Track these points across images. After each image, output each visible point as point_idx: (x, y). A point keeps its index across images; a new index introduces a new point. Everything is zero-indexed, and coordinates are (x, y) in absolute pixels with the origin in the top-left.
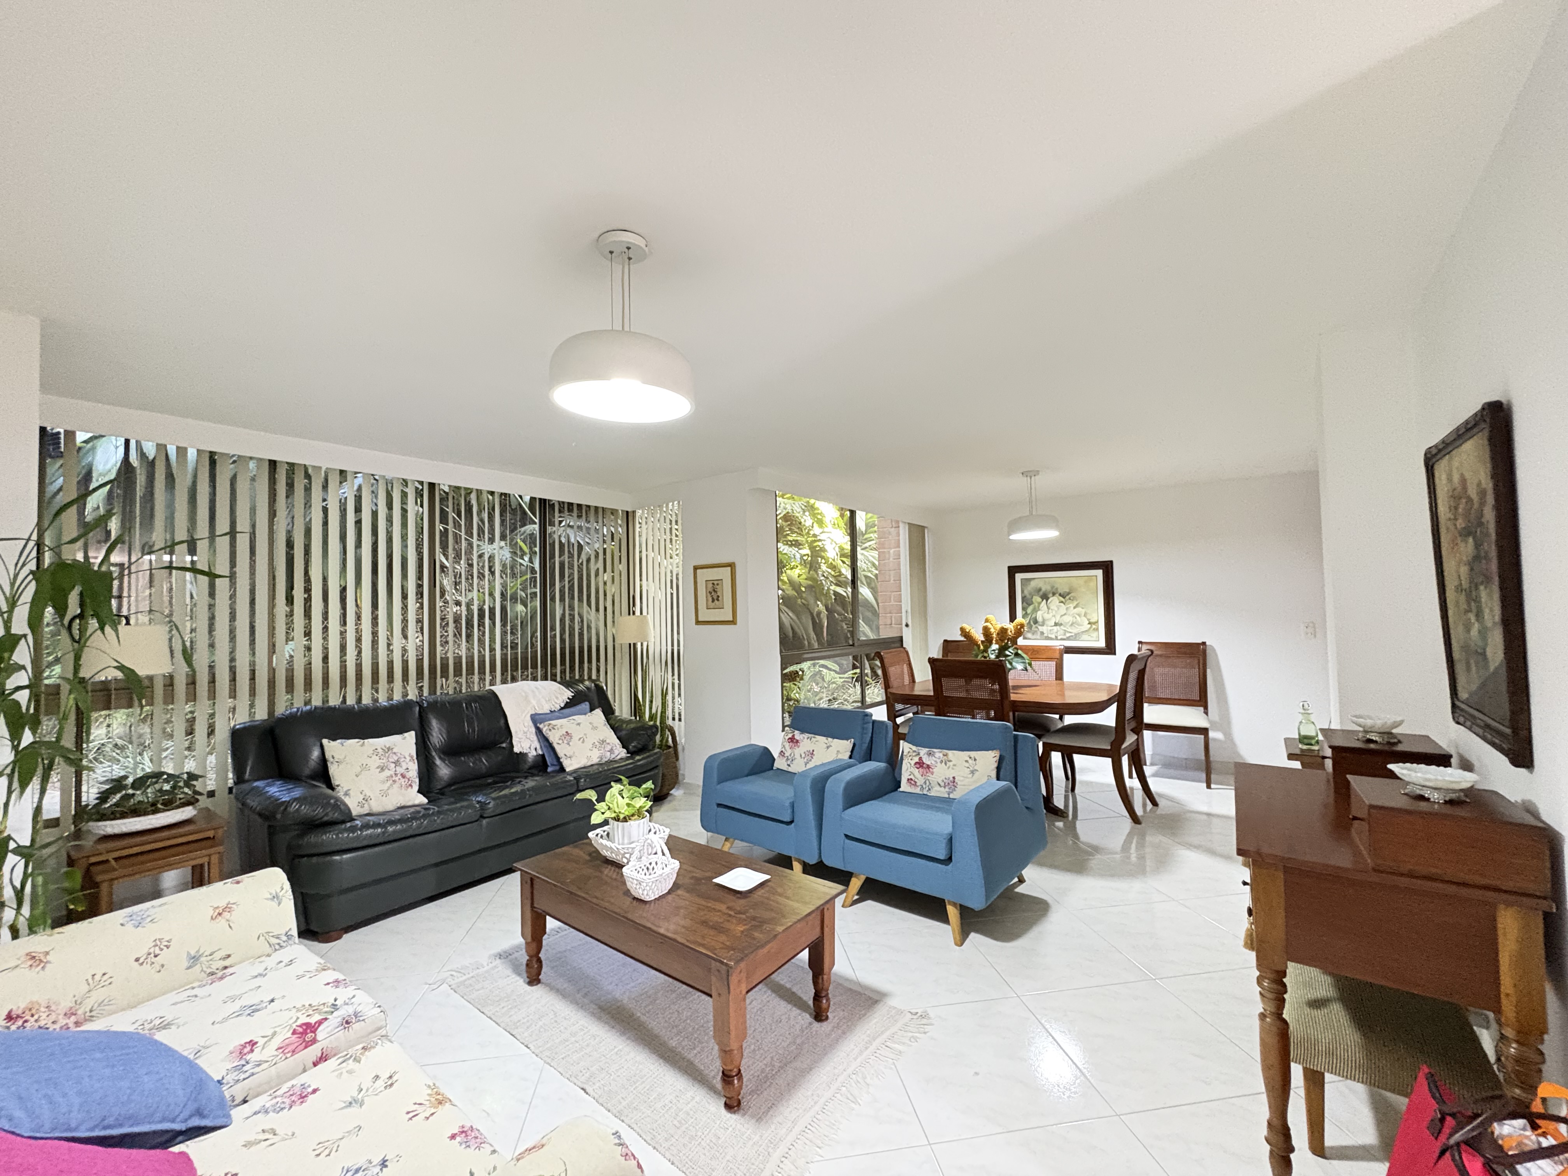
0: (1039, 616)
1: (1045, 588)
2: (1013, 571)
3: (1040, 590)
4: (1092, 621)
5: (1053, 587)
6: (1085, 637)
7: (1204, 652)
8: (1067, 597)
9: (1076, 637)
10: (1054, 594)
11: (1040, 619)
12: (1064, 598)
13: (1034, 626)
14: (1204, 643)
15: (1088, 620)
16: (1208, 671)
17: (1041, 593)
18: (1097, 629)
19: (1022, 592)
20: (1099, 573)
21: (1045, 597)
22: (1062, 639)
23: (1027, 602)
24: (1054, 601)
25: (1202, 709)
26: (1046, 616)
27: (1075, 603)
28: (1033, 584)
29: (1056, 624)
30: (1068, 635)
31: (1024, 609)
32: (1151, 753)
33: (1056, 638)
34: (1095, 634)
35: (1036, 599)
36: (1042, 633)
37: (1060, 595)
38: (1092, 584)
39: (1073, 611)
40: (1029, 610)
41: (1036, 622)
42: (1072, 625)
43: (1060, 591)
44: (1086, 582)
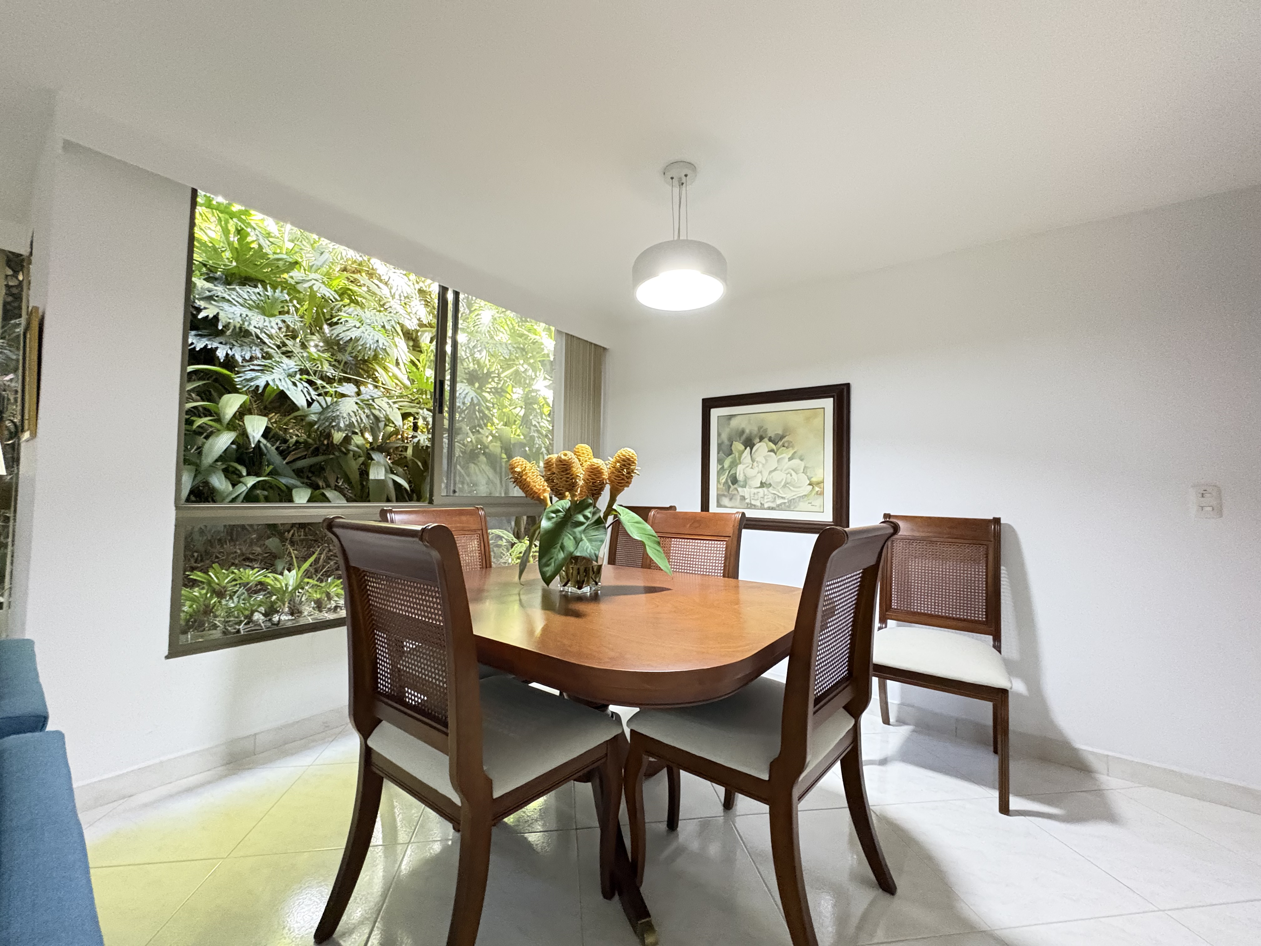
0: (740, 471)
1: (750, 428)
2: (709, 404)
3: (743, 432)
4: (814, 480)
5: (760, 428)
6: (803, 505)
7: (997, 536)
8: (780, 443)
9: (788, 506)
10: (761, 439)
11: (740, 477)
12: (775, 444)
13: (732, 487)
14: (997, 521)
15: (809, 479)
16: (1003, 570)
17: (744, 437)
18: (822, 494)
19: (719, 435)
20: (828, 404)
21: (749, 443)
22: (769, 508)
23: (726, 450)
24: (762, 448)
25: (990, 638)
26: (750, 472)
27: (791, 452)
28: (734, 423)
29: (762, 485)
30: (779, 501)
31: (720, 461)
32: (897, 702)
33: (762, 507)
34: (818, 502)
35: (738, 446)
36: (743, 498)
37: (770, 440)
38: (818, 421)
39: (786, 464)
40: (727, 464)
41: (735, 481)
42: (784, 486)
43: (771, 433)
44: (808, 419)
